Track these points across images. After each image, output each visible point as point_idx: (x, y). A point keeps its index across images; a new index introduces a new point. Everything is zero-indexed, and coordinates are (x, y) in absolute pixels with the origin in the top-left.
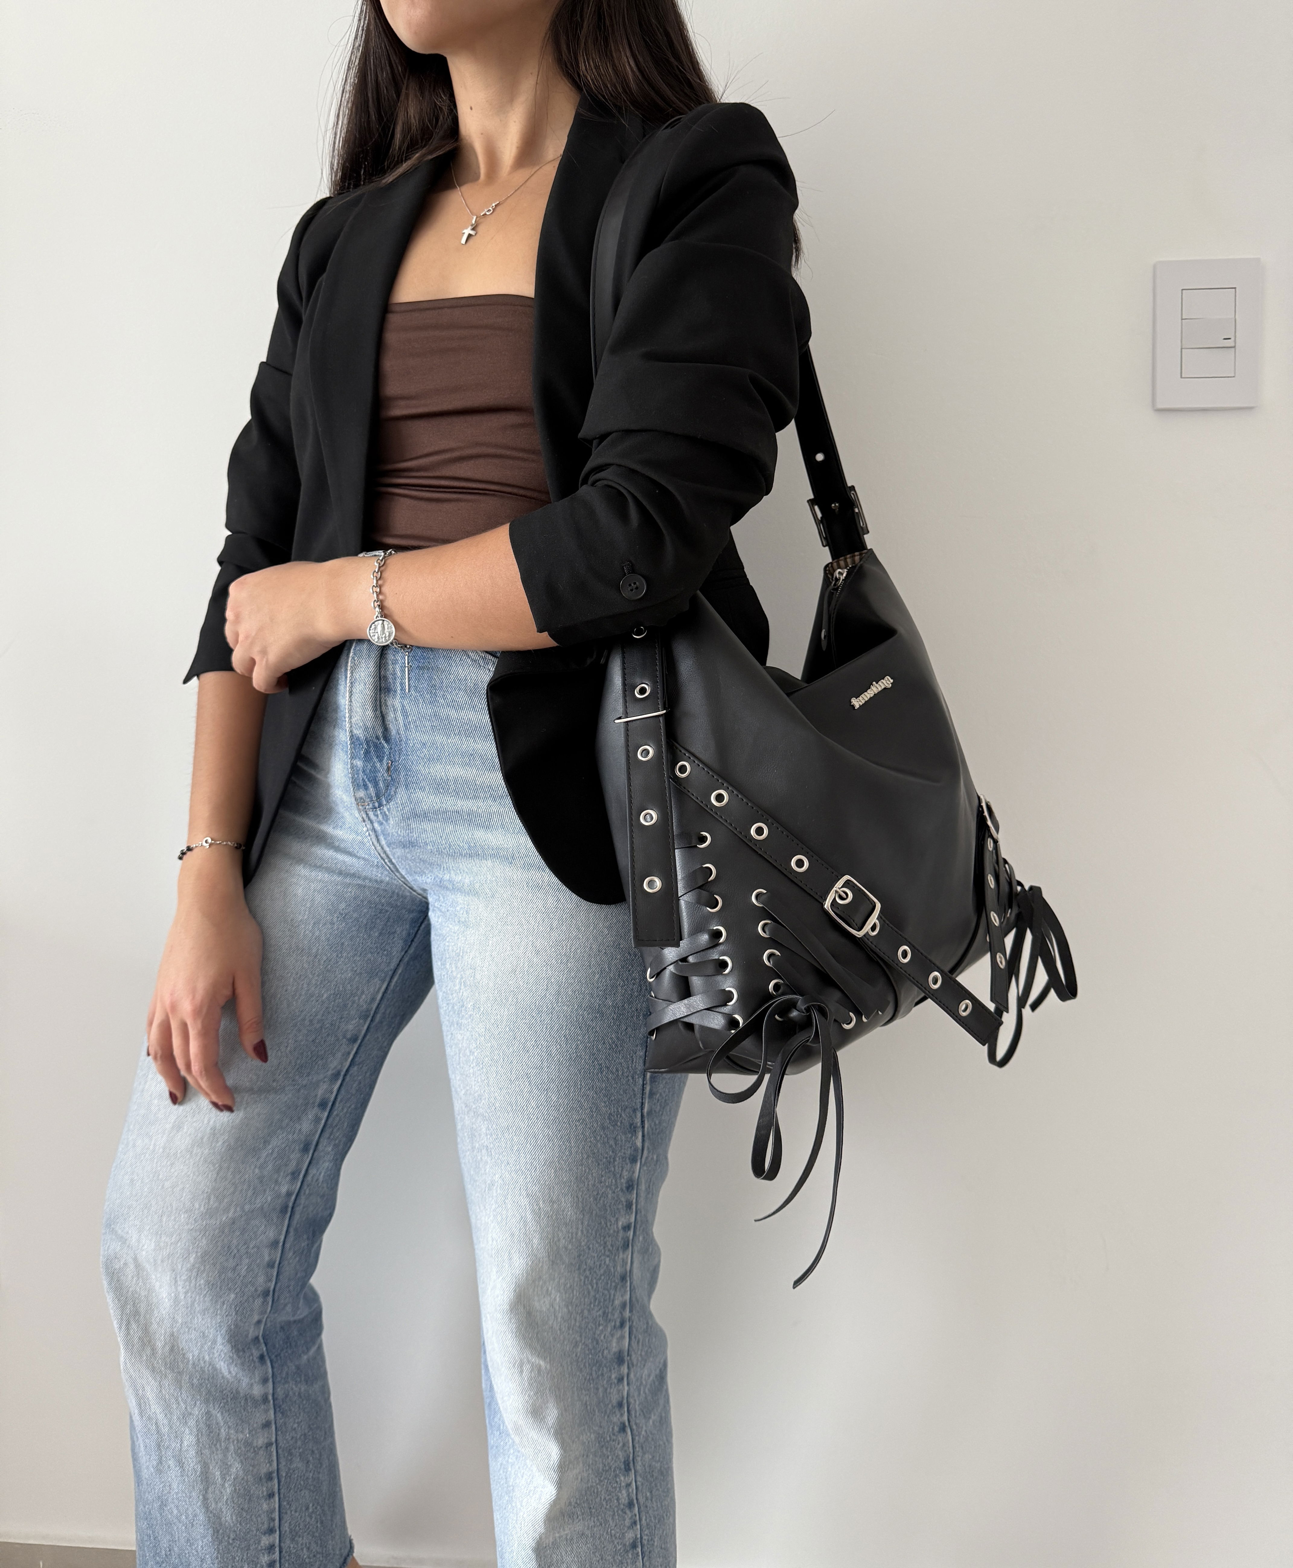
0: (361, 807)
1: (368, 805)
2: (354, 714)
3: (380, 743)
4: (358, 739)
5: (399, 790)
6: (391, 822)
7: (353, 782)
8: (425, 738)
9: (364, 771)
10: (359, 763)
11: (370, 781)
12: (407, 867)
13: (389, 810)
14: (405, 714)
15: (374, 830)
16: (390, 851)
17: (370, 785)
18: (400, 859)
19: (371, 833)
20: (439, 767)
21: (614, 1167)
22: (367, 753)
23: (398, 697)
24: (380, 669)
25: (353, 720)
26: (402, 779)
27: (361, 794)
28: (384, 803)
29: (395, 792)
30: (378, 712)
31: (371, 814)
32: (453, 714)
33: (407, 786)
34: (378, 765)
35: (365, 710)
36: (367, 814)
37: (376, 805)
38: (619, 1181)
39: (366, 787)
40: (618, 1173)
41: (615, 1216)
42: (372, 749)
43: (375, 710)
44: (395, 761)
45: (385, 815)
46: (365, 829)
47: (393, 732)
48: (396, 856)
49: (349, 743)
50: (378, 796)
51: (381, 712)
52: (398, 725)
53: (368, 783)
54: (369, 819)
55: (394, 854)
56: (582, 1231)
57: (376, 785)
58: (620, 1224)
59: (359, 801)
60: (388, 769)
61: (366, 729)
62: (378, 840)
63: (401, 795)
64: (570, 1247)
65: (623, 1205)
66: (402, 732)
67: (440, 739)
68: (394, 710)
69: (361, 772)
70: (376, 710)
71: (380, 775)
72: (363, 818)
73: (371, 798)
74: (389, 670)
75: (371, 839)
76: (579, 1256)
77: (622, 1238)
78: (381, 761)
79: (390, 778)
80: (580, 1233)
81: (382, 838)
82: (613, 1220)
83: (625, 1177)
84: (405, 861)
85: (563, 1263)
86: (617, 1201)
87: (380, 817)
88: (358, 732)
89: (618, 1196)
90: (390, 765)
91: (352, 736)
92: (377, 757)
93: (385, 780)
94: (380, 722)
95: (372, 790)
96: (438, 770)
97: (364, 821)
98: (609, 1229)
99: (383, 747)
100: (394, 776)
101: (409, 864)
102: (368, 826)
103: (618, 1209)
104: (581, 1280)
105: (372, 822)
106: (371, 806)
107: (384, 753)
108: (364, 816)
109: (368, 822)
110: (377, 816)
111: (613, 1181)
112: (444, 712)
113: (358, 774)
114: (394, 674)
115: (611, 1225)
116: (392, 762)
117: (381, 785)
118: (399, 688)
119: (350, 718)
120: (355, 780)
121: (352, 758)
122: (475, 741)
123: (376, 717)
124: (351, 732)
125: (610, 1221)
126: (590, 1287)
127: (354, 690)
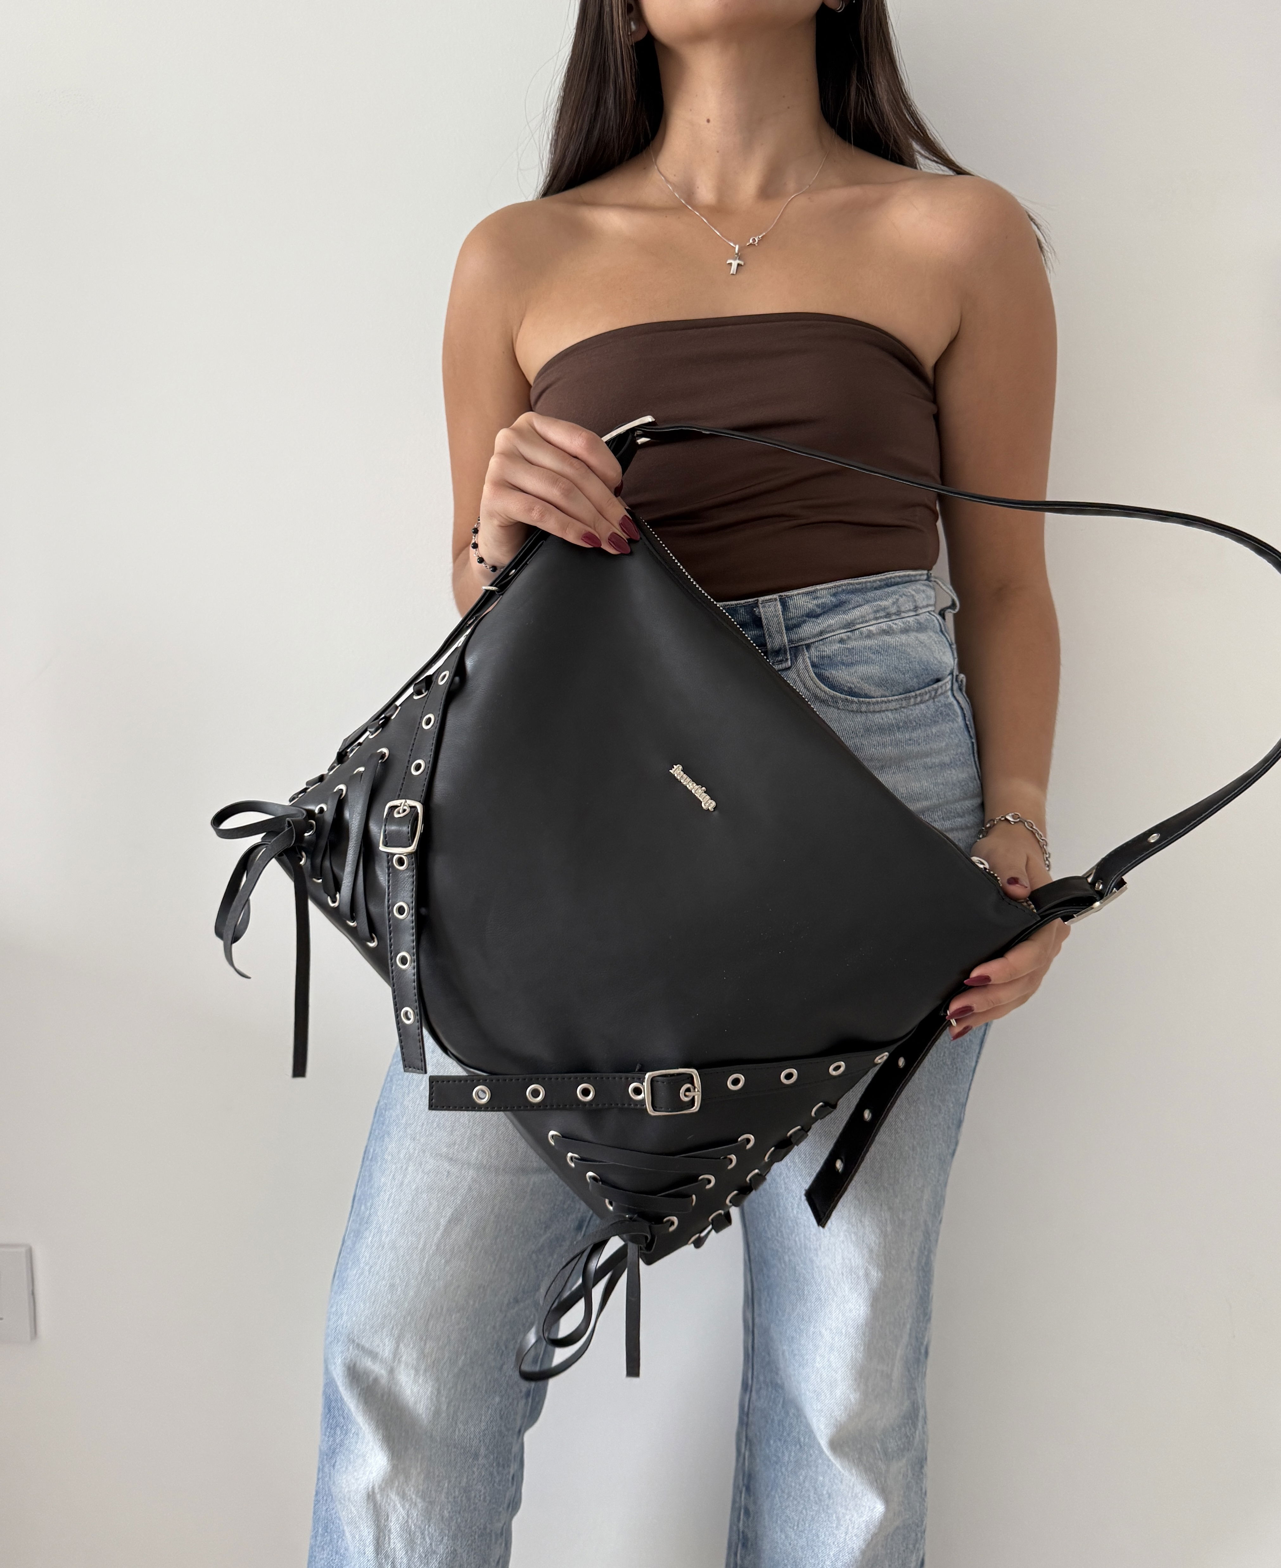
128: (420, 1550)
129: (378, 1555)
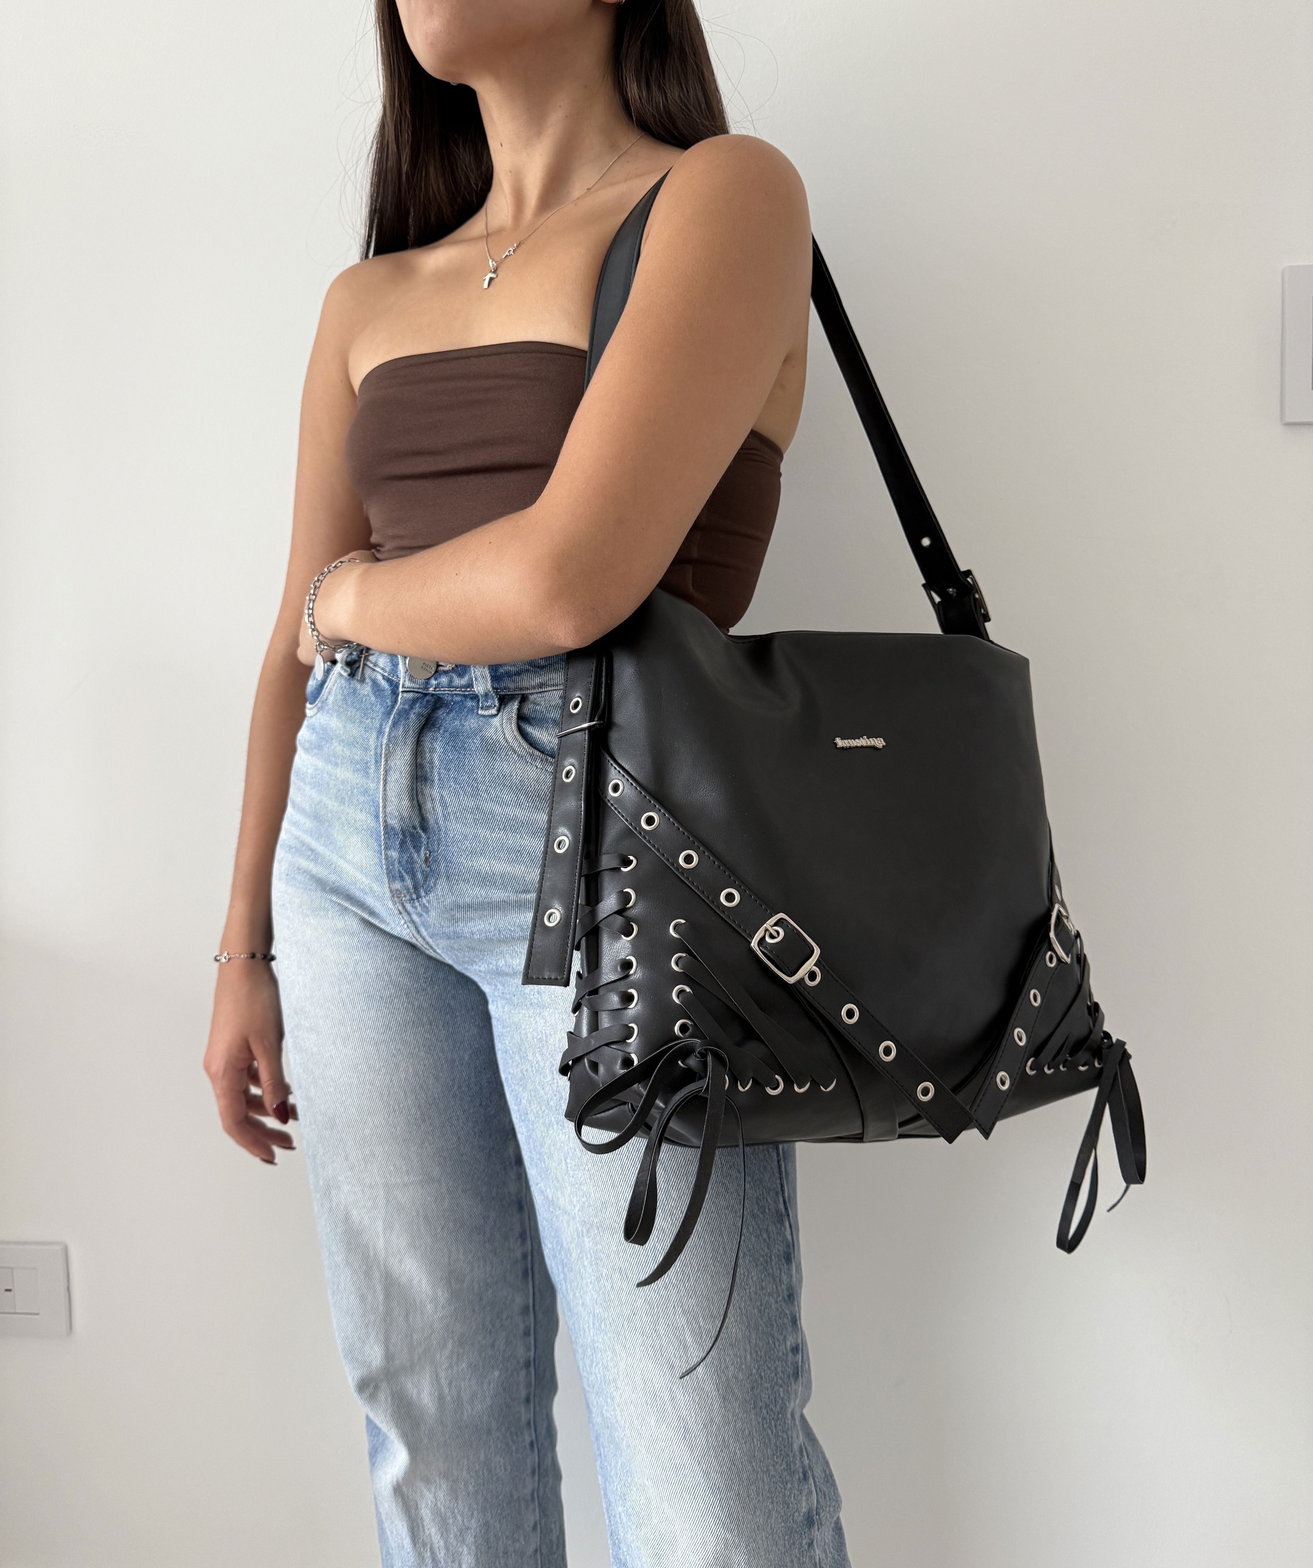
0: (396, 899)
1: (405, 896)
2: (388, 803)
3: (417, 833)
4: (393, 829)
5: (439, 882)
6: (433, 913)
7: (388, 874)
8: (466, 830)
9: (400, 862)
10: (394, 854)
11: (407, 873)
12: (454, 957)
13: (429, 902)
14: (445, 806)
15: (413, 922)
16: (433, 941)
17: (407, 877)
18: (445, 950)
19: (410, 925)
20: (482, 861)
21: (772, 1268)
22: (403, 843)
23: (436, 787)
24: (416, 757)
25: (388, 810)
26: (443, 870)
27: (397, 885)
28: (423, 894)
29: (435, 884)
30: (415, 802)
31: (408, 906)
32: (498, 809)
33: (448, 878)
34: (415, 856)
35: (401, 800)
36: (404, 906)
37: (414, 896)
38: (779, 1288)
39: (402, 879)
40: (777, 1277)
41: (782, 1333)
42: (408, 839)
43: (411, 799)
44: (434, 851)
45: (424, 906)
46: (402, 922)
47: (431, 821)
48: (441, 947)
49: (383, 833)
50: (416, 888)
51: (418, 801)
52: (436, 814)
53: (404, 874)
54: (406, 910)
55: (438, 945)
56: (751, 1354)
57: (413, 876)
58: (788, 1344)
59: (395, 894)
60: (426, 860)
61: (402, 819)
62: (418, 932)
63: (441, 886)
64: (741, 1376)
65: (788, 1318)
66: (441, 822)
67: (483, 832)
68: (432, 800)
69: (397, 865)
70: (413, 799)
71: (417, 866)
72: (399, 910)
73: (408, 890)
74: (425, 758)
75: (410, 931)
76: (753, 1388)
77: (792, 1363)
78: (418, 851)
79: (429, 869)
80: (749, 1357)
81: (422, 930)
82: (781, 1338)
83: (785, 1282)
84: (451, 952)
85: (736, 1400)
86: (781, 1313)
87: (419, 908)
88: (394, 822)
89: (781, 1306)
90: (428, 855)
91: (386, 826)
92: (414, 847)
93: (423, 871)
94: (417, 812)
95: (409, 882)
96: (482, 864)
97: (400, 913)
98: (778, 1351)
99: (420, 837)
100: (433, 867)
101: (456, 955)
102: (405, 918)
103: (784, 1324)
104: (759, 1423)
105: (409, 914)
106: (408, 897)
107: (421, 843)
108: (400, 908)
109: (404, 914)
110: (416, 908)
111: (774, 1287)
112: (488, 806)
113: (393, 865)
114: (431, 762)
115: (779, 1346)
116: (430, 853)
117: (419, 876)
118: (437, 778)
119: (385, 807)
120: (390, 871)
121: (386, 848)
122: (522, 837)
123: (413, 807)
124: (385, 821)
125: (778, 1341)
126: (770, 1432)
127: (389, 779)
128: (454, 1529)
129: (415, 1545)
